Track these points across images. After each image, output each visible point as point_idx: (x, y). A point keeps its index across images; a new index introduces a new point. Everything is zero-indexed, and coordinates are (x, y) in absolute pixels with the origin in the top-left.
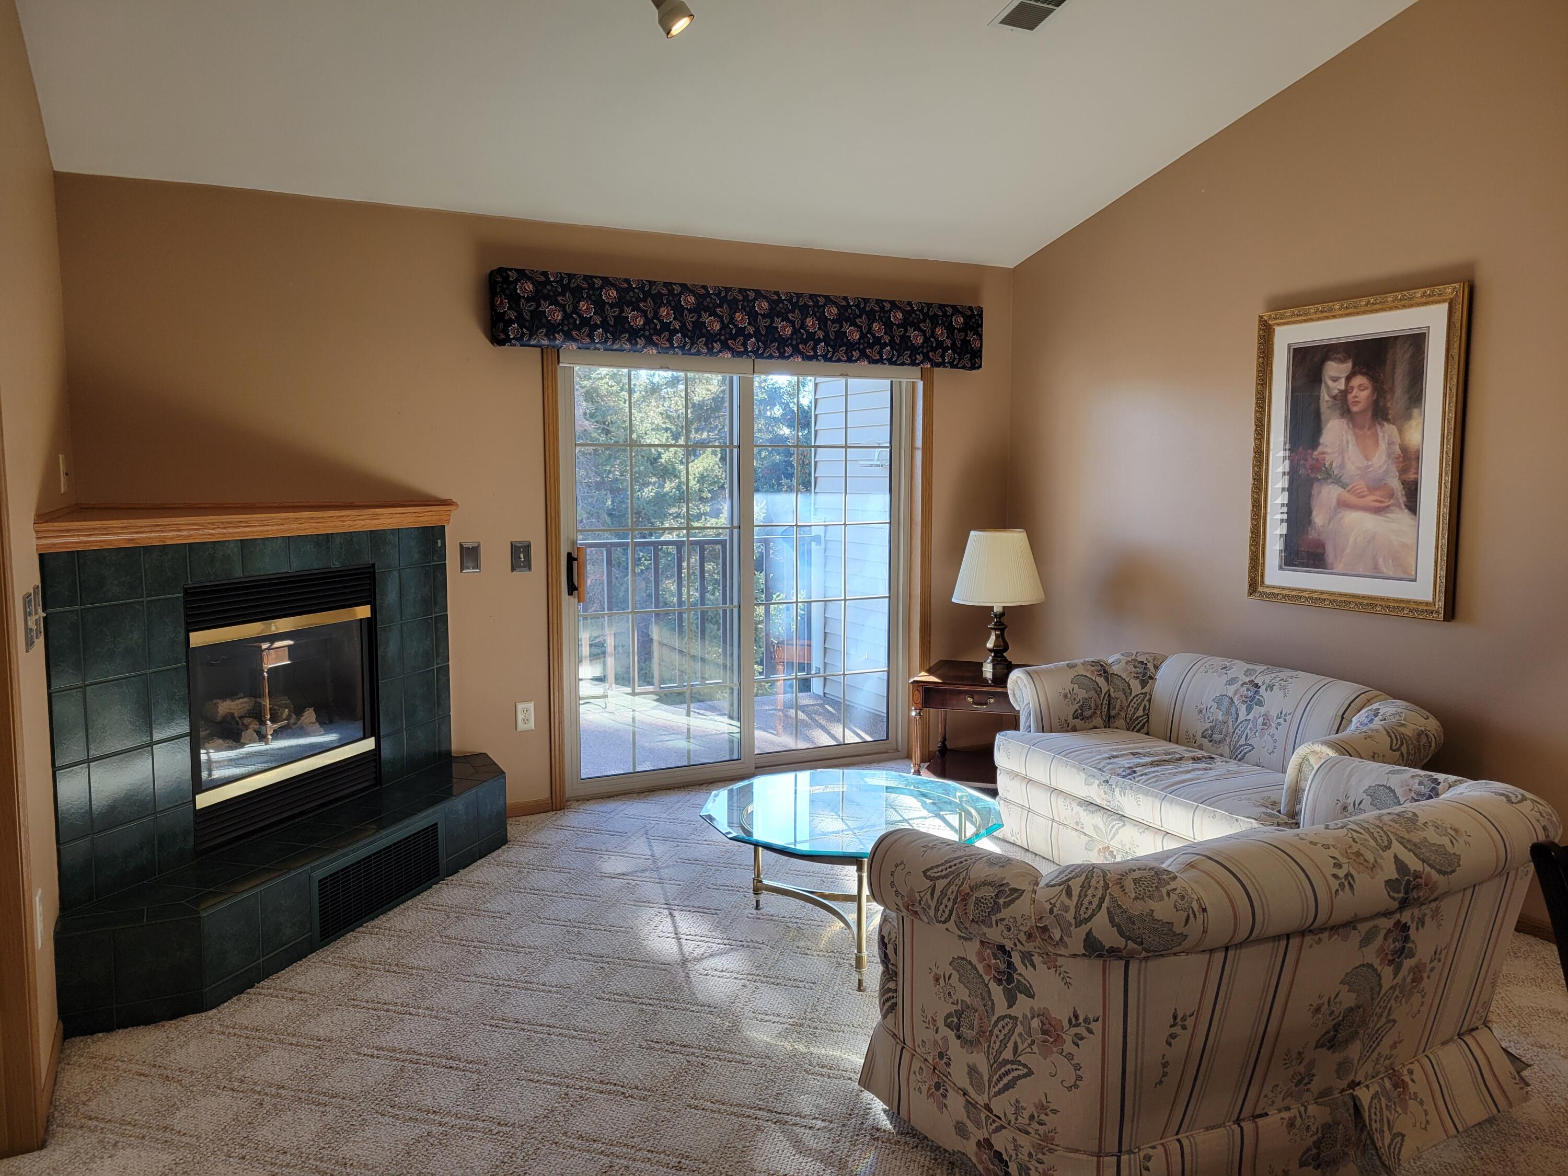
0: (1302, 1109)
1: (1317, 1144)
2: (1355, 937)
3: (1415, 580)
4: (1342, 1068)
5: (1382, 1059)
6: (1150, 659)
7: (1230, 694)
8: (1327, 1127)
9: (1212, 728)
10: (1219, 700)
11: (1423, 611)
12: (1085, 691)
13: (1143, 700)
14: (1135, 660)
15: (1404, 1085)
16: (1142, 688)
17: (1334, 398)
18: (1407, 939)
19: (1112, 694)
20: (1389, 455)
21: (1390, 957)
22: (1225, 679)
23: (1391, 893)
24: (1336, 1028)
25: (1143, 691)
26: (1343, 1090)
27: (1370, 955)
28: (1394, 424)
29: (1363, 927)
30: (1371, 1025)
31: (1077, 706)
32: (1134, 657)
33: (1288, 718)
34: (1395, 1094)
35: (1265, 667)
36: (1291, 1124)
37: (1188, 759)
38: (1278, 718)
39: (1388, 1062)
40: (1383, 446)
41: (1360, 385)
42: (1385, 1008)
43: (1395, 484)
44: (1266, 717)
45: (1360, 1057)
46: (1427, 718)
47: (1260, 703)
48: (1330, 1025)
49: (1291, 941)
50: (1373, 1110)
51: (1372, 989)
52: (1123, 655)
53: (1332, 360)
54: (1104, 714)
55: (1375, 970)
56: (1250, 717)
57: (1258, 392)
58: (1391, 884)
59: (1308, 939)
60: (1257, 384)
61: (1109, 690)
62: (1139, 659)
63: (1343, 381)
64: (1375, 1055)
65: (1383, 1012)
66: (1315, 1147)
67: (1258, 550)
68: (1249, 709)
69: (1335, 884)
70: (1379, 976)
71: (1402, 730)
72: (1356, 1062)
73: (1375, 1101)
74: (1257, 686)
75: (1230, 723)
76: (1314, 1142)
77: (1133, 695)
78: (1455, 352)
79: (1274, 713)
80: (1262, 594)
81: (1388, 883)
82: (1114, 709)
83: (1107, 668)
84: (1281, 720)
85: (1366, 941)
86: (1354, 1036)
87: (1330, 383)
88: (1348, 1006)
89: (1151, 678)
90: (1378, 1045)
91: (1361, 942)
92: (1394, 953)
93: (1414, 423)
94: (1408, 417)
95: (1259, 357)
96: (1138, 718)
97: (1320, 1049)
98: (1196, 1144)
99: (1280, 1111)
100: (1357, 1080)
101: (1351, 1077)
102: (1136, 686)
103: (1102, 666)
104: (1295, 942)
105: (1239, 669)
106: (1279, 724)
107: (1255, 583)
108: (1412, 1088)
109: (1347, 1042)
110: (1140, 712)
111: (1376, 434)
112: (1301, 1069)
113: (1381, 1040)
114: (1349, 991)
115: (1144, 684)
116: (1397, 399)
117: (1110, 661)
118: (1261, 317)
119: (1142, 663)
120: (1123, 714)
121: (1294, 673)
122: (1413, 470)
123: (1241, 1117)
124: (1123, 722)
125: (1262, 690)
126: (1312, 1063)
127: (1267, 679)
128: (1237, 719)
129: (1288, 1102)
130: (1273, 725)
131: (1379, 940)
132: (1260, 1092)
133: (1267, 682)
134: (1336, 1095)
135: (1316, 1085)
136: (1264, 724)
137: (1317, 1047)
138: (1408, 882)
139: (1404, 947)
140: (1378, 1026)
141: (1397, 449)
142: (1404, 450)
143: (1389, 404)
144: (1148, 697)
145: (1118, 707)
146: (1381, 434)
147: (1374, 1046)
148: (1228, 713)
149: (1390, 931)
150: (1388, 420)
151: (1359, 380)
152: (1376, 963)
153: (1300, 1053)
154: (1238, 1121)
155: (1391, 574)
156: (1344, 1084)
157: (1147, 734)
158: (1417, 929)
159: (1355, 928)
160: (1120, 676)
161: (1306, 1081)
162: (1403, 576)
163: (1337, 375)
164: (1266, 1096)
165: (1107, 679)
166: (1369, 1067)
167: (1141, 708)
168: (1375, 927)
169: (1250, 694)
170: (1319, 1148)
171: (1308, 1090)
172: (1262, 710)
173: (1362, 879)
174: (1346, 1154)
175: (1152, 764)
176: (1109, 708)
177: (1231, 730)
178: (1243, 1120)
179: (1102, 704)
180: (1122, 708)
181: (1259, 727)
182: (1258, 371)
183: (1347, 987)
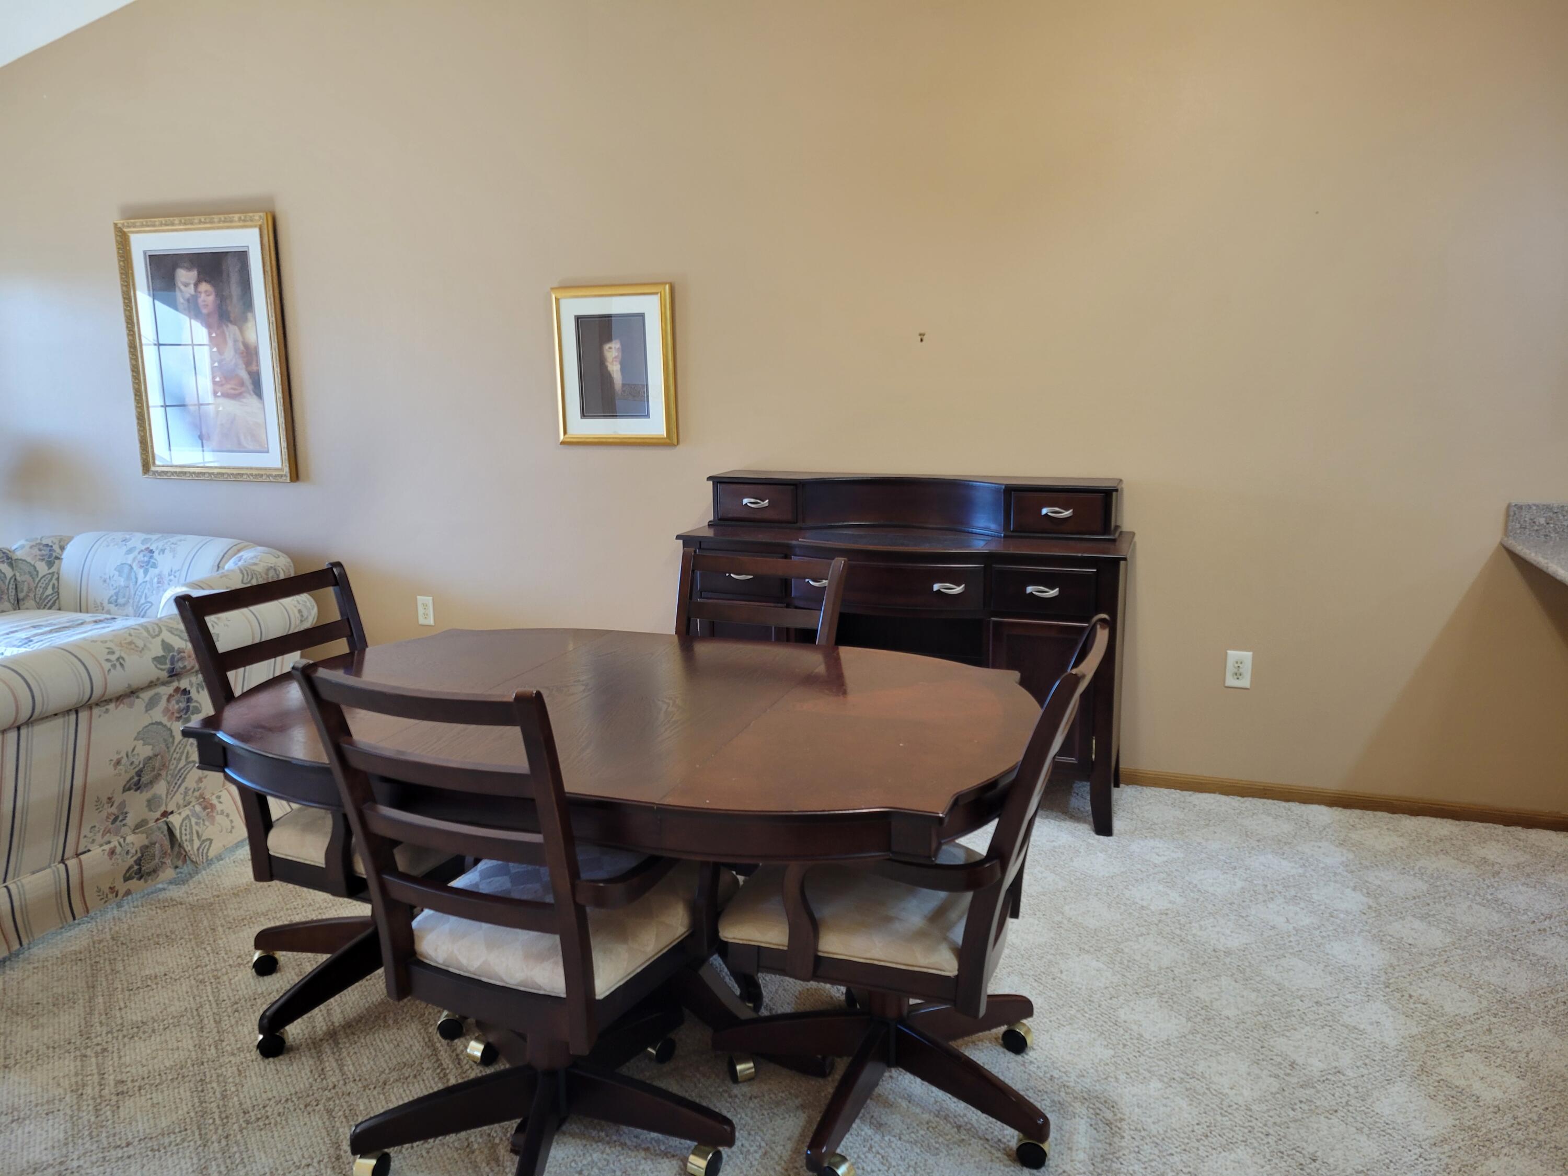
0: (122, 840)
1: (138, 862)
2: (139, 704)
3: (268, 452)
4: (151, 804)
5: (190, 792)
6: (55, 541)
7: (129, 562)
8: (144, 849)
9: (117, 594)
10: (120, 569)
11: (276, 476)
13: (51, 579)
14: (40, 544)
15: (213, 807)
16: (49, 568)
17: (188, 300)
18: (189, 700)
19: (18, 578)
20: (236, 350)
21: (177, 715)
22: (125, 549)
23: (159, 666)
24: (139, 774)
25: (51, 571)
26: (157, 820)
27: (157, 714)
28: (235, 324)
29: (146, 696)
30: (172, 767)
32: (38, 541)
33: (177, 574)
34: (205, 813)
35: (159, 535)
36: (112, 852)
37: (89, 623)
38: (170, 575)
39: (197, 794)
40: (230, 343)
41: (206, 291)
42: (182, 752)
43: (244, 374)
44: (160, 577)
45: (167, 793)
46: (279, 557)
47: (154, 566)
48: (133, 773)
49: (80, 715)
50: (183, 828)
51: (165, 740)
52: (27, 540)
53: (181, 268)
54: (12, 598)
55: (165, 726)
56: (148, 578)
57: (123, 292)
58: (158, 660)
59: (96, 711)
60: (122, 285)
61: (15, 575)
62: (44, 542)
63: (192, 286)
64: (182, 789)
65: (181, 756)
66: (137, 864)
67: (145, 433)
68: (146, 573)
69: (107, 666)
70: (170, 730)
71: (254, 568)
72: (164, 797)
73: (187, 821)
74: (152, 551)
75: (131, 586)
76: (135, 862)
77: (40, 576)
78: (268, 268)
79: (166, 572)
80: (155, 472)
81: (156, 659)
82: (22, 591)
83: (10, 555)
84: (172, 577)
85: (151, 704)
86: (157, 777)
87: (182, 287)
88: (145, 756)
89: (57, 558)
90: (183, 781)
91: (146, 707)
92: (180, 711)
93: (250, 325)
94: (245, 320)
95: (120, 261)
96: (48, 596)
97: (128, 793)
98: (23, 886)
99: (101, 845)
100: (169, 810)
101: (163, 809)
102: (42, 568)
103: (4, 553)
104: (84, 715)
105: (137, 540)
106: (171, 580)
107: (147, 466)
108: (219, 807)
109: (151, 783)
110: (49, 591)
111: (223, 333)
112: (114, 810)
113: (185, 778)
114: (144, 745)
115: (50, 564)
116: (235, 306)
117: (13, 548)
118: (116, 225)
119: (47, 545)
120: (32, 595)
121: (183, 537)
122: (254, 363)
123: (66, 857)
124: (33, 602)
125: (156, 555)
126: (123, 804)
127: (160, 545)
128: (136, 582)
129: (107, 838)
130: (166, 582)
131: (163, 702)
132: (80, 833)
133: (160, 547)
134: (152, 824)
135: (131, 820)
136: (159, 582)
137: (124, 791)
138: (173, 657)
139: (188, 707)
140: (179, 767)
141: (242, 347)
142: (246, 346)
143: (229, 308)
144: (56, 576)
145: (25, 589)
146: (227, 334)
147: (179, 782)
148: (128, 578)
149: (171, 696)
150: (231, 322)
151: (204, 287)
152: (165, 720)
153: (109, 799)
154: (63, 861)
155: (251, 448)
156: (158, 814)
157: (59, 609)
158: (198, 692)
159: (138, 697)
160: (24, 560)
161: (120, 818)
162: (258, 448)
163: (187, 281)
164: (85, 837)
165: (11, 565)
166: (178, 797)
167: (50, 587)
168: (156, 694)
169: (146, 559)
170: (140, 865)
171: (124, 825)
172: (156, 571)
173: (132, 660)
174: (163, 863)
175: (51, 632)
176: (16, 591)
177: (132, 592)
178: (68, 859)
179: (8, 589)
180: (30, 590)
181: (155, 585)
182: (121, 274)
183: (141, 742)
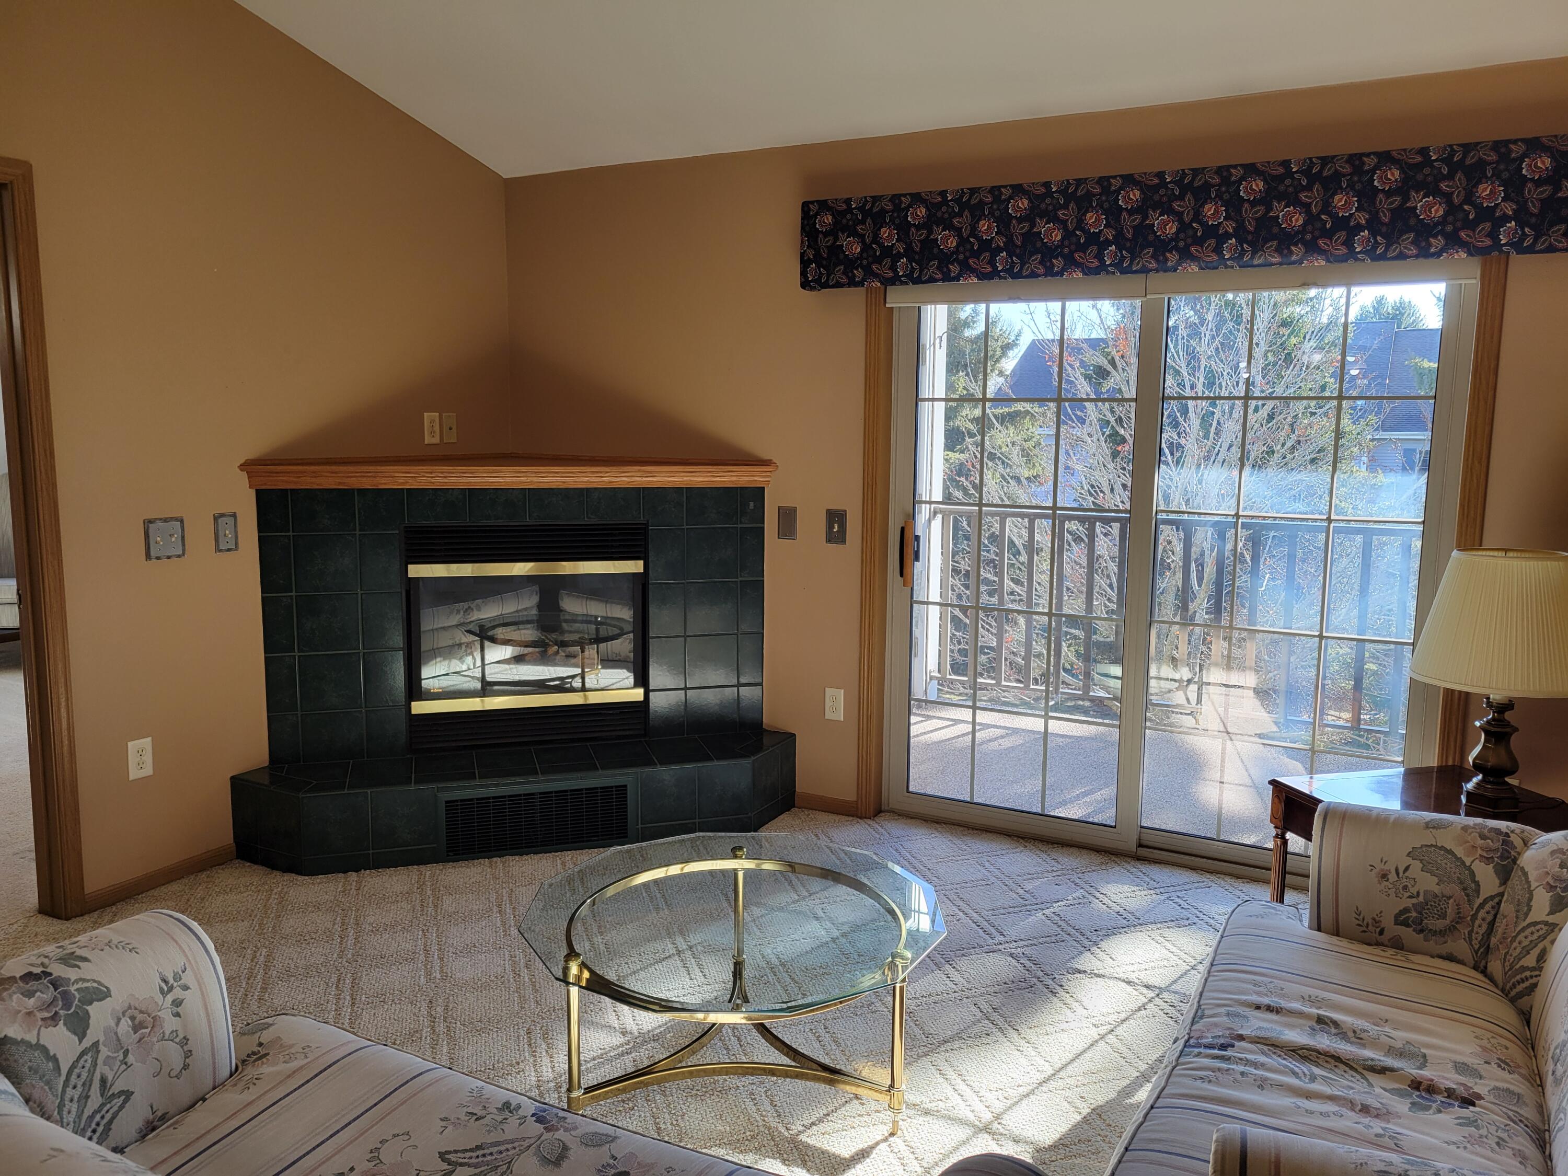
12: (1436, 880)
13: (1544, 937)
16: (1551, 913)
19: (1500, 905)
25: (1550, 919)
31: (1409, 903)
54: (1477, 938)
77: (1531, 920)
102: (1541, 902)
110: (1531, 960)
115: (1555, 904)
117: (1536, 840)
120: (1502, 951)
144: (1553, 935)
160: (1523, 872)
165: (1501, 872)
167: (1535, 952)
179: (1474, 917)
